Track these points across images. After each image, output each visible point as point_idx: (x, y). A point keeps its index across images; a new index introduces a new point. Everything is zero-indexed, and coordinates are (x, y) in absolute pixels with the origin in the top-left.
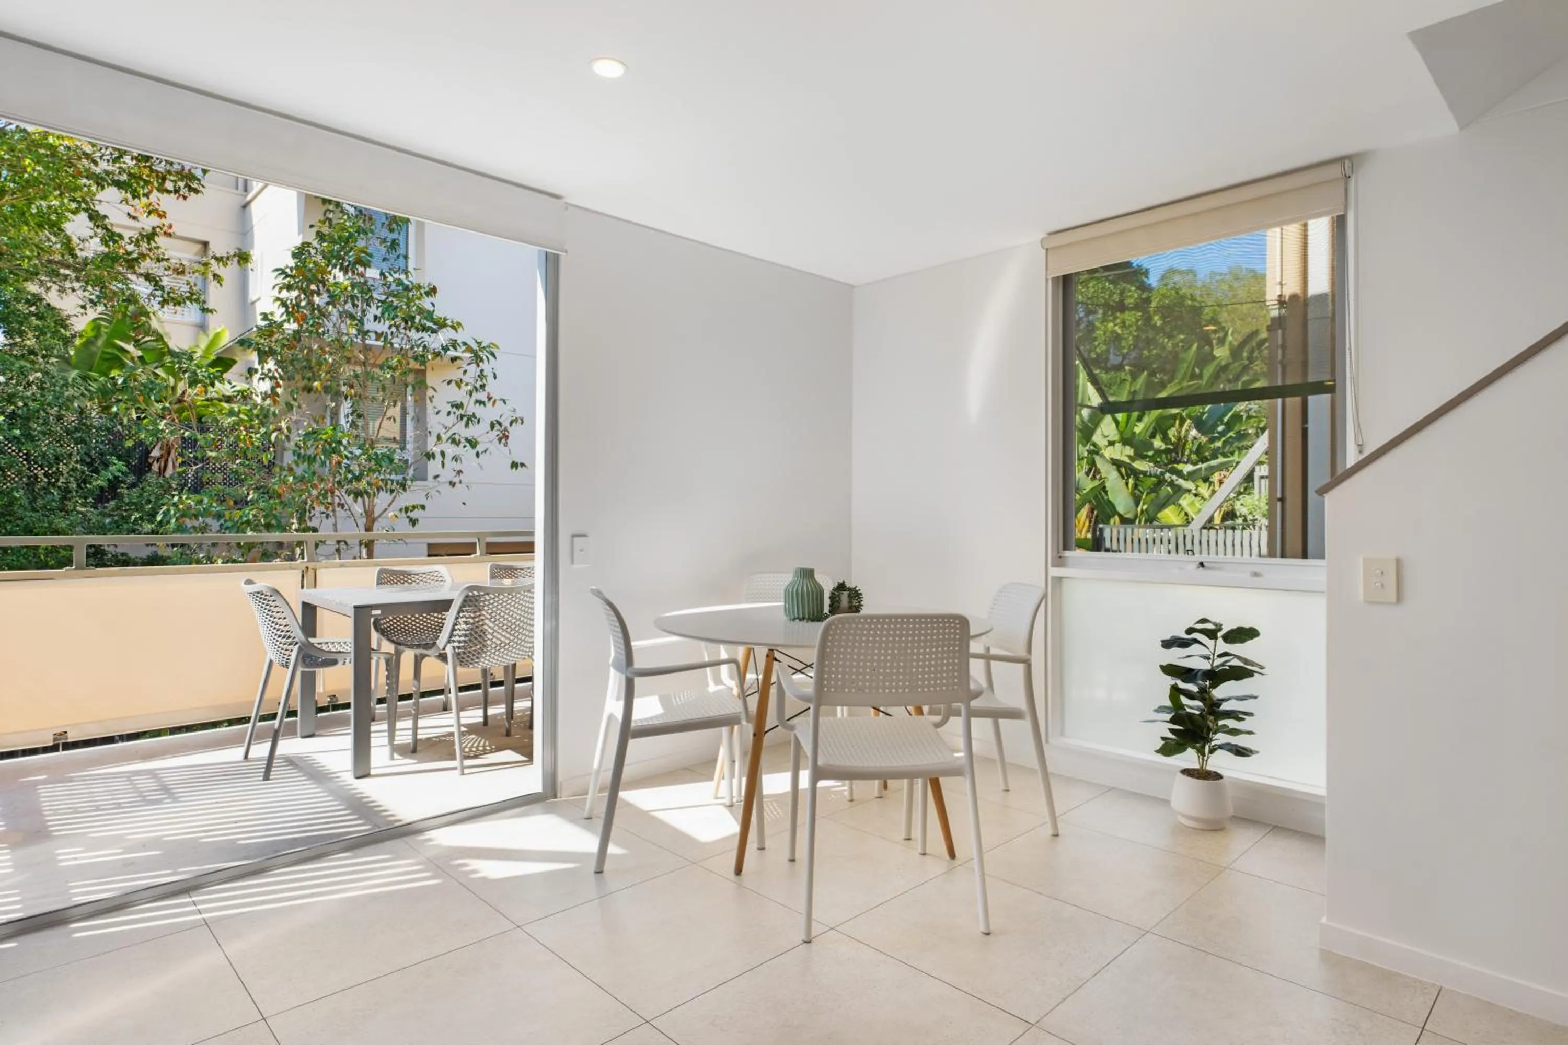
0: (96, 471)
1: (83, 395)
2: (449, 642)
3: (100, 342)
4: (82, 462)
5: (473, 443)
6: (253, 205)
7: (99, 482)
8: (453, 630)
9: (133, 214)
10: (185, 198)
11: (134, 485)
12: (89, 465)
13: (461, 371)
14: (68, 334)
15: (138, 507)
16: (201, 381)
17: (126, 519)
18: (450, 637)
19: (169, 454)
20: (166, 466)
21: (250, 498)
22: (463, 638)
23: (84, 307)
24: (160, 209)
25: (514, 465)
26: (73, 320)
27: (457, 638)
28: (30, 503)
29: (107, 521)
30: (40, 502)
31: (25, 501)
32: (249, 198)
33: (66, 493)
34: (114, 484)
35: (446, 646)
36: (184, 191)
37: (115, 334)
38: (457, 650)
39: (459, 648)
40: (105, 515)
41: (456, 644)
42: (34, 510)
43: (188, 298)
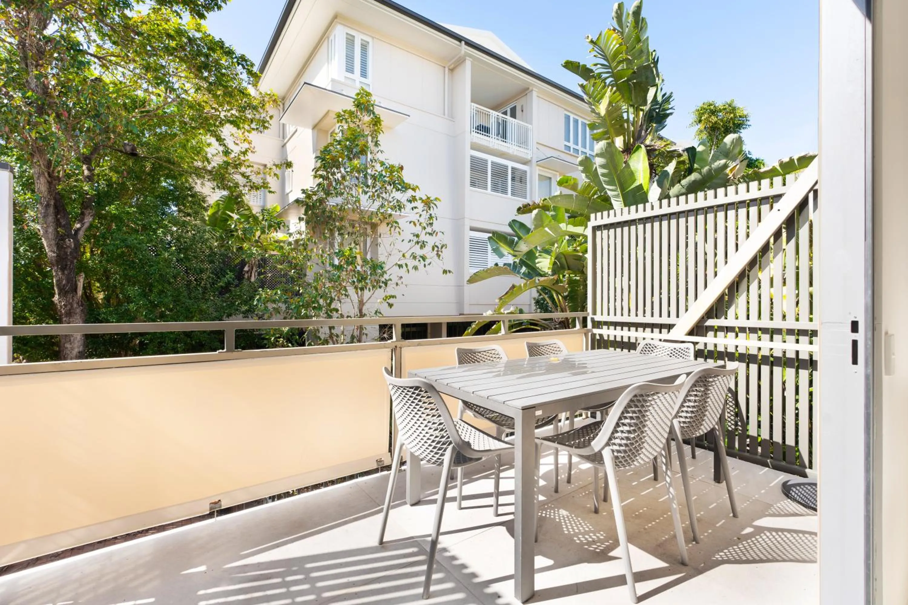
0: (219, 278)
1: (213, 238)
2: (607, 444)
3: (220, 213)
4: (212, 273)
5: (424, 258)
6: (287, 145)
7: (221, 284)
8: (615, 431)
9: (236, 142)
10: (261, 132)
11: (237, 286)
12: (216, 275)
13: (418, 215)
14: (205, 205)
15: (240, 297)
16: (273, 226)
17: (233, 304)
18: (610, 439)
19: (252, 269)
20: (251, 276)
21: (301, 291)
22: (624, 442)
23: (214, 189)
24: (249, 139)
25: (445, 272)
26: (208, 199)
27: (617, 441)
28: (188, 295)
29: (225, 304)
30: (193, 295)
31: (185, 293)
32: (285, 141)
33: (205, 288)
34: (229, 284)
35: (603, 448)
36: (261, 129)
37: (226, 208)
38: (616, 454)
39: (618, 451)
40: (223, 301)
41: (616, 448)
42: (190, 298)
43: (262, 186)
